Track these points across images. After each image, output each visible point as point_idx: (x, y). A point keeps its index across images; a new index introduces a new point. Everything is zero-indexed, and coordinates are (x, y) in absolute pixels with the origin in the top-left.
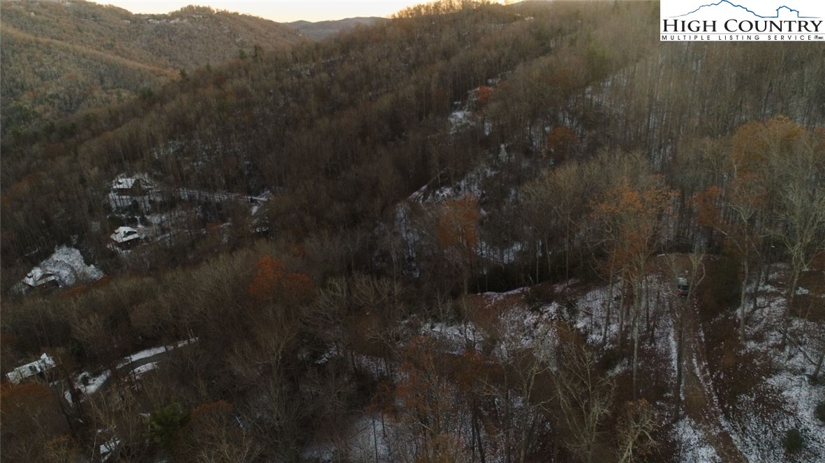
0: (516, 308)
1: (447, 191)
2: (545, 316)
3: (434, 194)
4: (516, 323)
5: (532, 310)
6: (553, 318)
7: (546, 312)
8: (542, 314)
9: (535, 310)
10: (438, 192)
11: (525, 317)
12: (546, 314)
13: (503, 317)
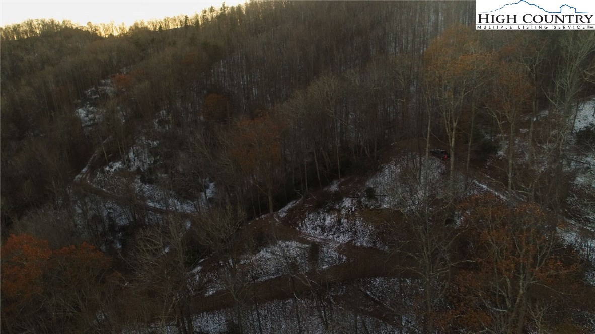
0: (311, 216)
1: (118, 165)
2: (344, 212)
3: (103, 171)
4: (318, 228)
5: (328, 212)
6: (353, 210)
7: (343, 208)
8: (339, 211)
9: (330, 211)
10: (107, 168)
11: (324, 219)
12: (343, 209)
13: (302, 226)
